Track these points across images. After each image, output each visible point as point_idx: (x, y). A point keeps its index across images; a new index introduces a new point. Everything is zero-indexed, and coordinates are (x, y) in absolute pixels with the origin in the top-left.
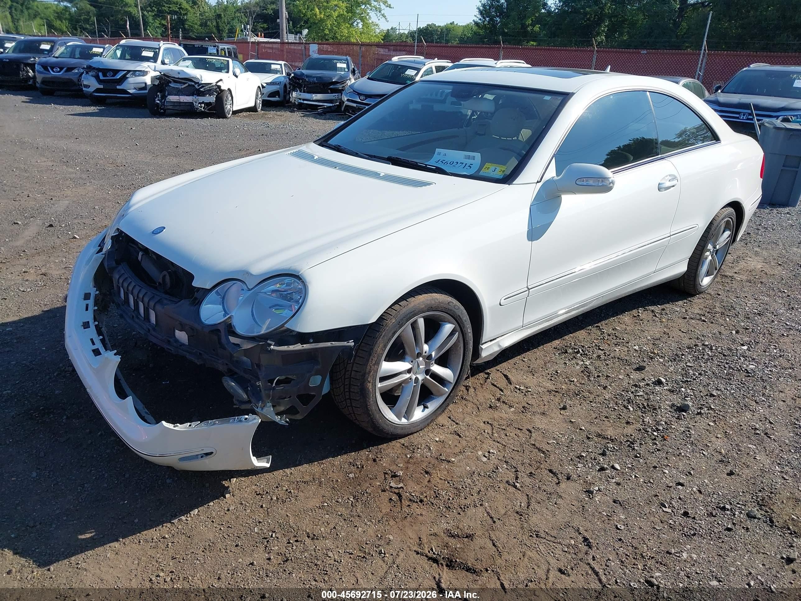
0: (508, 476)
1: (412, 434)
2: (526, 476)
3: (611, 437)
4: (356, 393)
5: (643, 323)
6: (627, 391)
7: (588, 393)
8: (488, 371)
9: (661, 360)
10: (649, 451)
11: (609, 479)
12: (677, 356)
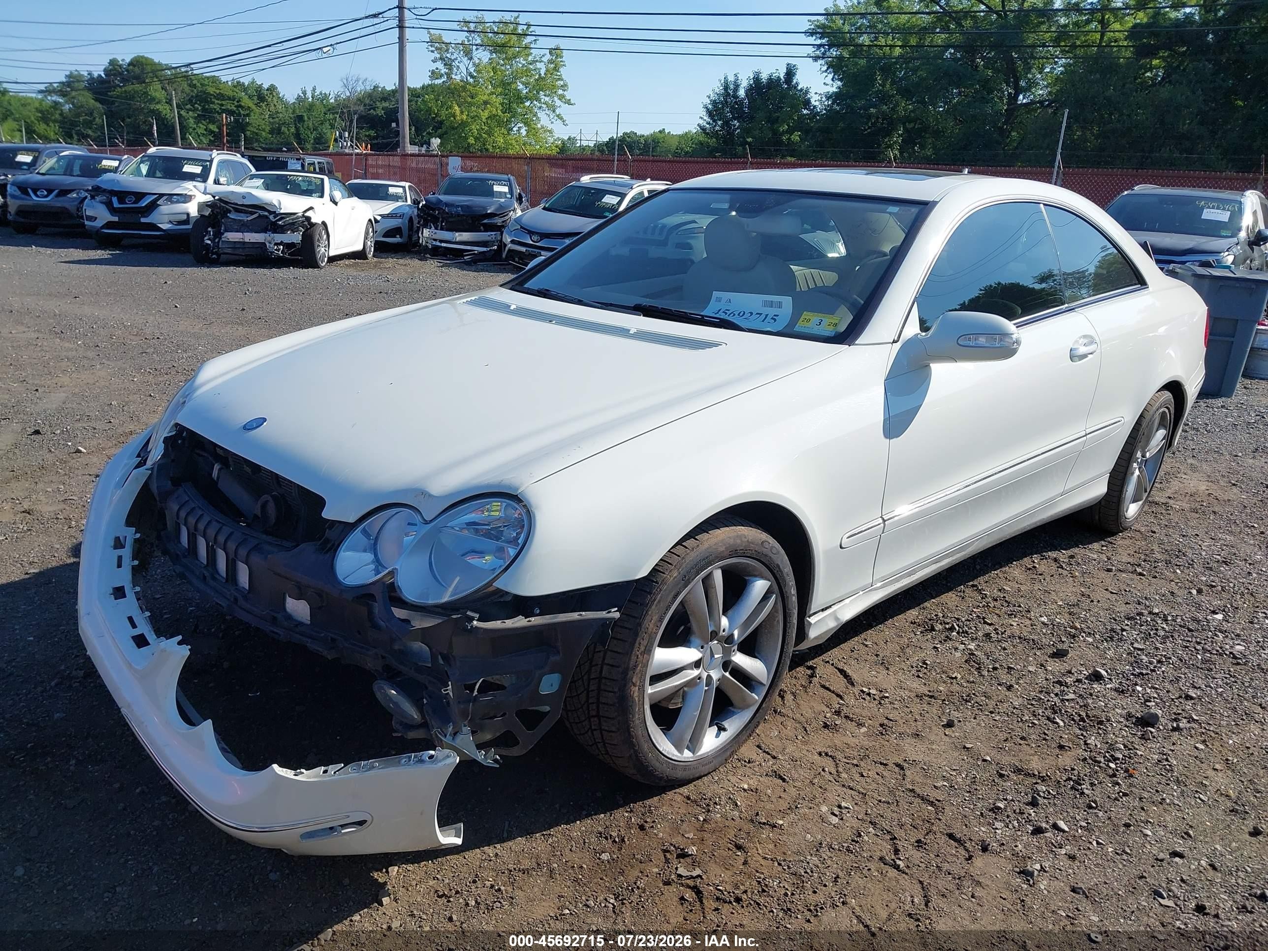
0: (880, 847)
1: (700, 777)
2: (910, 847)
3: (1039, 773)
4: (611, 705)
5: (1044, 579)
6: (1048, 693)
7: (984, 698)
8: (811, 664)
9: (1090, 640)
10: (1109, 797)
11: (1054, 849)
12: (1115, 632)
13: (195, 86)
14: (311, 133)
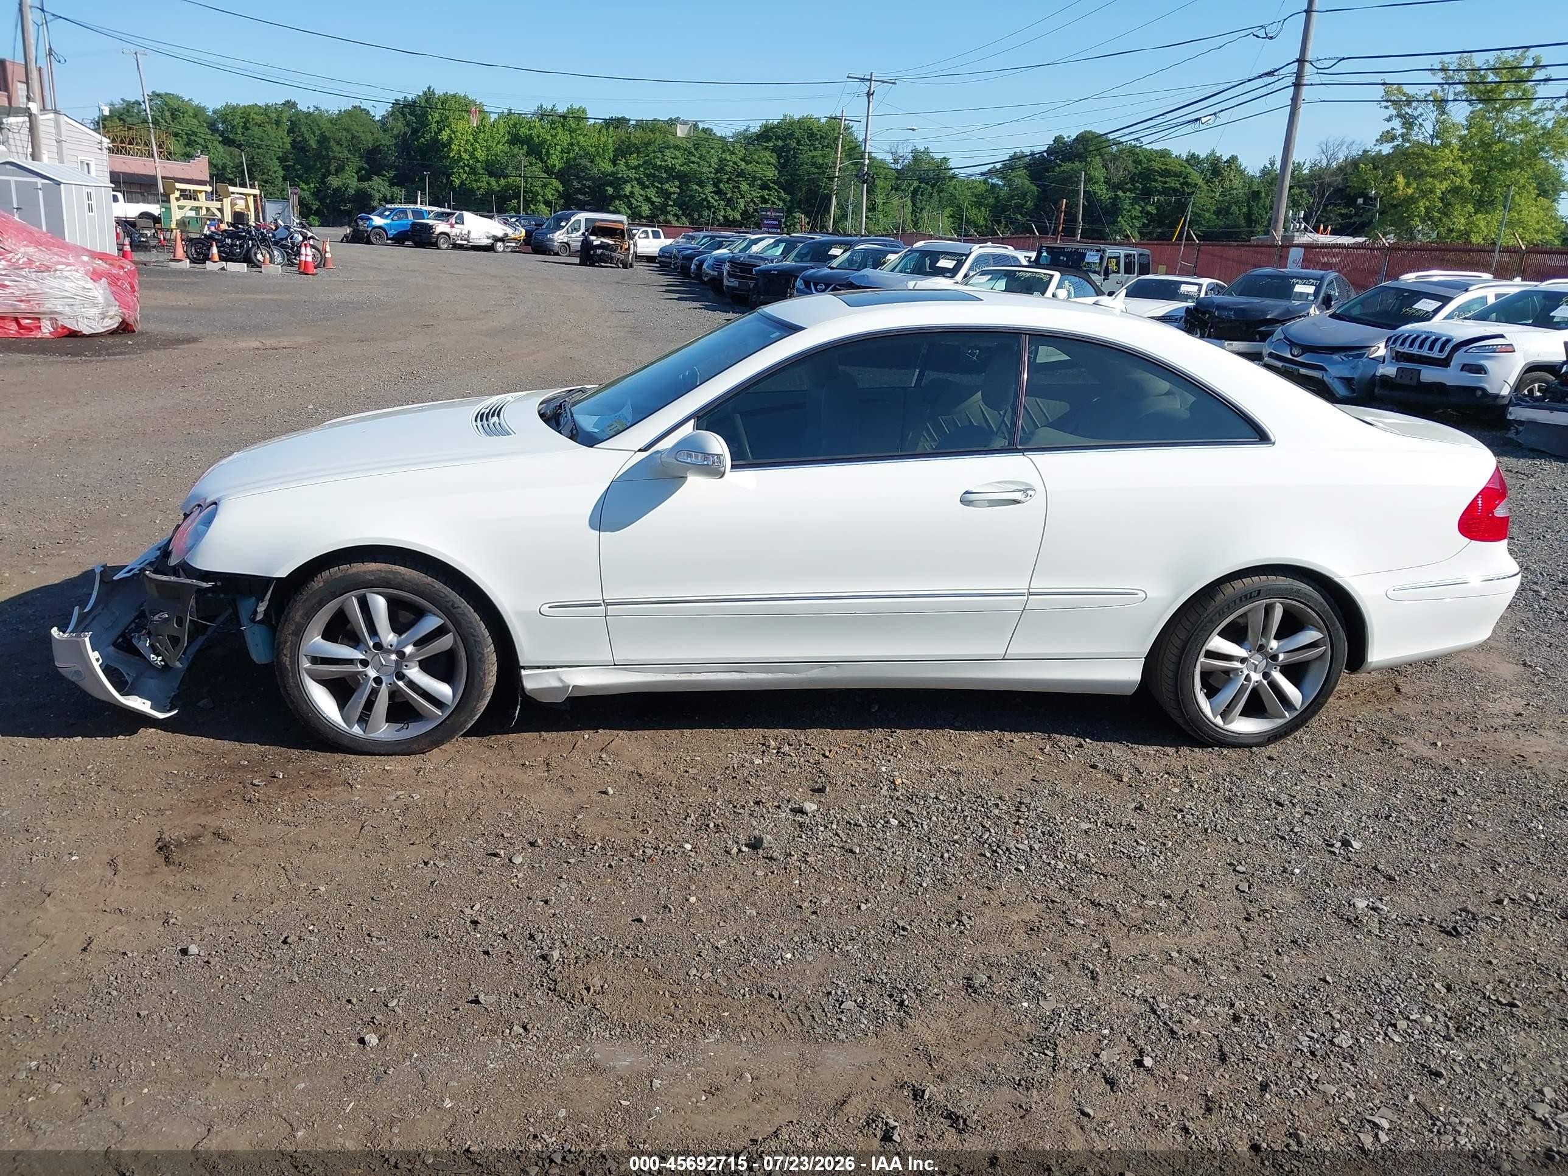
12: (924, 797)
13: (1140, 162)
14: (1267, 213)
